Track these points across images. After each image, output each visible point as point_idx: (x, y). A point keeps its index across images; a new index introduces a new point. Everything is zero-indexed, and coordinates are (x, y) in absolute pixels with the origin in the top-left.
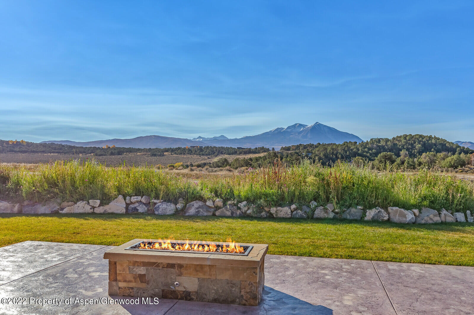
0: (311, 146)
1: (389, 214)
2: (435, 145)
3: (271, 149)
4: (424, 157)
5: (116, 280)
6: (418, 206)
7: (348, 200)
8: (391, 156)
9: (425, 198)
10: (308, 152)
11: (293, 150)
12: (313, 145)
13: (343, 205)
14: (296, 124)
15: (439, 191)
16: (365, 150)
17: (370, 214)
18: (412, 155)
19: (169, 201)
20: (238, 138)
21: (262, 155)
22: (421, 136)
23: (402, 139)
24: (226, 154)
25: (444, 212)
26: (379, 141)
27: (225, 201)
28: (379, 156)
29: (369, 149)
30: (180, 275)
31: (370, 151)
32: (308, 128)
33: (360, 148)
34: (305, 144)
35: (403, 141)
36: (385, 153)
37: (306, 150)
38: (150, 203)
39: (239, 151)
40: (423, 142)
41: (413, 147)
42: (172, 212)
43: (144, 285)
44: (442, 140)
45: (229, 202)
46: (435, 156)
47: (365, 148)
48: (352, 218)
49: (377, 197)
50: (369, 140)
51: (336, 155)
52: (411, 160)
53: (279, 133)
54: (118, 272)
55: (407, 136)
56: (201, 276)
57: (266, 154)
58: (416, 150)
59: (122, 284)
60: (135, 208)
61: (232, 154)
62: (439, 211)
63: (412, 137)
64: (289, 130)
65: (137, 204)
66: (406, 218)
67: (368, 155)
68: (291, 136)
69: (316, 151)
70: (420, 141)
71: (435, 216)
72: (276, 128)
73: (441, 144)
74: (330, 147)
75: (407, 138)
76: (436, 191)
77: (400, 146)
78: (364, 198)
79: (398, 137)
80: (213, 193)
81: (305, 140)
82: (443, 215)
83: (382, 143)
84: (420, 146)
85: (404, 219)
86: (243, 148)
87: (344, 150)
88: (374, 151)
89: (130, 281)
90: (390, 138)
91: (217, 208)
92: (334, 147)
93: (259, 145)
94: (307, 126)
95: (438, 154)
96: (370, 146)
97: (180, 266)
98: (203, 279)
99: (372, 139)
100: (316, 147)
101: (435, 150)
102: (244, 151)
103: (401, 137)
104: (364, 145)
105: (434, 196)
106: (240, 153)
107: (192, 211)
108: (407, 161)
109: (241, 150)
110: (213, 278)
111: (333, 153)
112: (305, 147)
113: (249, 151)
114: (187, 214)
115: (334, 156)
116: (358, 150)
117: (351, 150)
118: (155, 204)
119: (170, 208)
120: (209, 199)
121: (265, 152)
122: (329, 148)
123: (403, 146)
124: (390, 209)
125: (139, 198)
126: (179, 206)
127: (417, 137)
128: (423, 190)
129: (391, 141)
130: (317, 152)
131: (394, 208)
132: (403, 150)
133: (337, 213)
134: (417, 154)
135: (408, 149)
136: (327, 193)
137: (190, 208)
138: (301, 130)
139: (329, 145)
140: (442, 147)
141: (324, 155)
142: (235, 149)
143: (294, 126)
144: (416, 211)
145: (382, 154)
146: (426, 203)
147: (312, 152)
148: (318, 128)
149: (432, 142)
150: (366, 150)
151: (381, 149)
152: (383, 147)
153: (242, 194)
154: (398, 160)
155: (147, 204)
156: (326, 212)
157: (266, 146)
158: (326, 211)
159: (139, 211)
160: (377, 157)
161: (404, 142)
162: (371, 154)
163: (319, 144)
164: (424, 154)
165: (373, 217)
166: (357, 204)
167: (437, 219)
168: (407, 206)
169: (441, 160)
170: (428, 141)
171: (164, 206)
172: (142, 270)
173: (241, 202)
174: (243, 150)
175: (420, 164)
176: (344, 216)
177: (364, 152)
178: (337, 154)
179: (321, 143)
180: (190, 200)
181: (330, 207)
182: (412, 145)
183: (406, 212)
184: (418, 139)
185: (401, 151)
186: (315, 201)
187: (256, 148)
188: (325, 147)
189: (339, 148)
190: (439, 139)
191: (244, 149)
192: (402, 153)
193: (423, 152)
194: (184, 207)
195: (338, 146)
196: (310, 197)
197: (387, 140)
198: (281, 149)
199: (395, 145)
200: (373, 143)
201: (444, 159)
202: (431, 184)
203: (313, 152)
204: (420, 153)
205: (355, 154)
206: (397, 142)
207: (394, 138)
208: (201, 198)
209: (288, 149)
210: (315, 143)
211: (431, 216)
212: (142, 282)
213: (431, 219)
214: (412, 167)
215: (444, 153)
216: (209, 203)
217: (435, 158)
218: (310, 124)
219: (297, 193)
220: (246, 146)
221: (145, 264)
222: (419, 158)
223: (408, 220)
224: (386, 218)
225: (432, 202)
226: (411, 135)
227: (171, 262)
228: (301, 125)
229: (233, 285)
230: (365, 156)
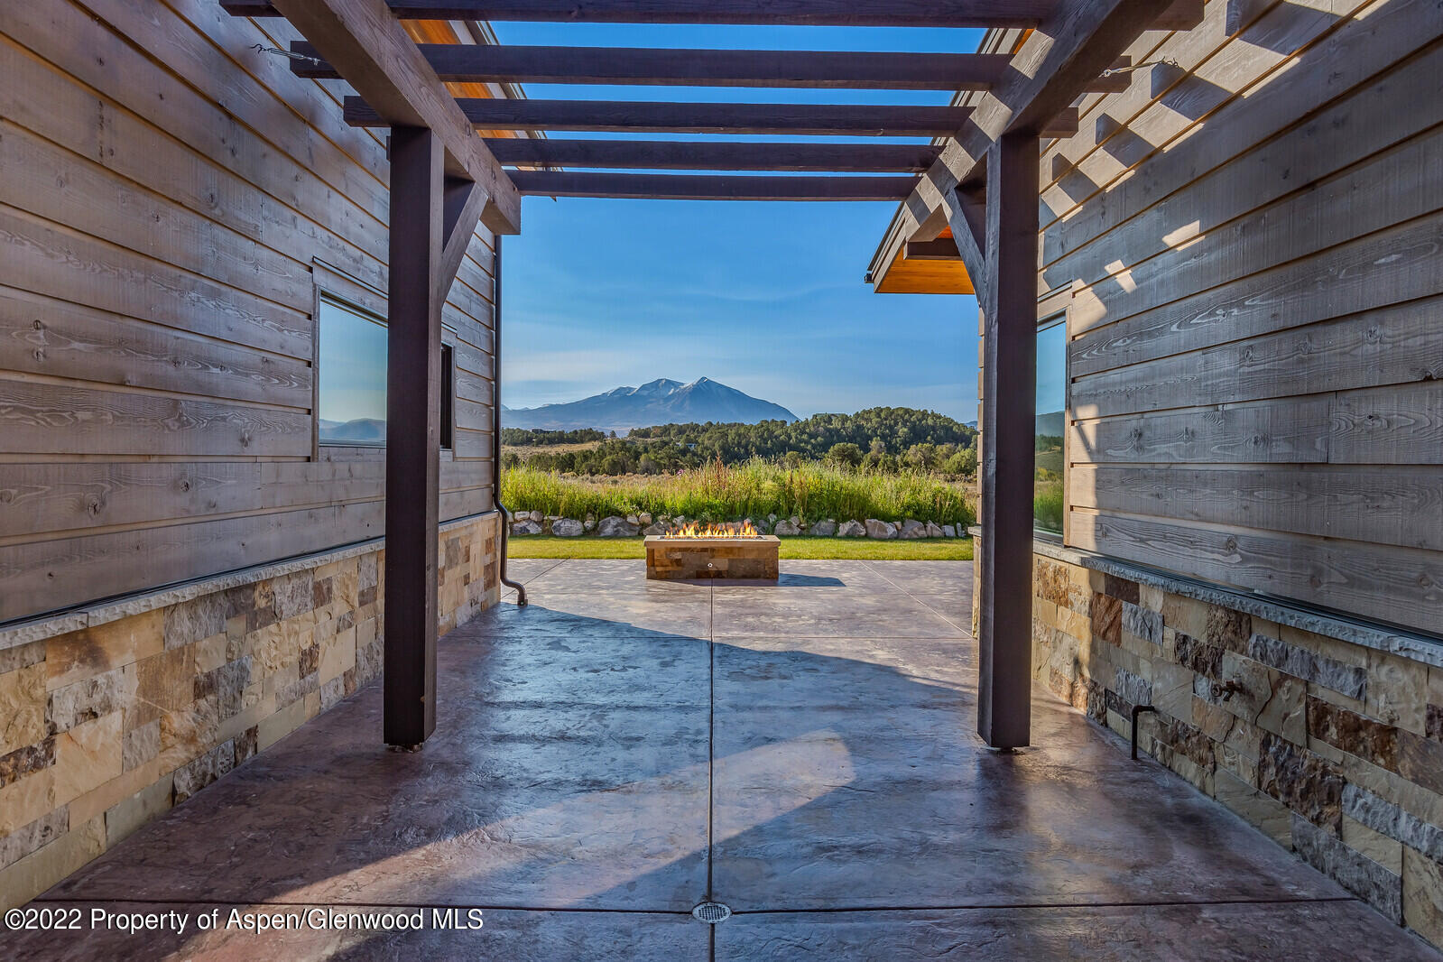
0: (694, 428)
1: (866, 527)
2: (933, 428)
3: (608, 434)
4: (914, 453)
5: (653, 565)
6: (901, 518)
7: (817, 512)
8: (854, 449)
9: (909, 507)
10: (689, 441)
11: (656, 436)
12: (697, 426)
13: (810, 518)
14: (660, 380)
15: (925, 497)
16: (803, 437)
17: (845, 528)
18: (892, 449)
19: (573, 517)
20: (531, 407)
21: (588, 446)
22: (907, 411)
23: (873, 416)
24: (508, 445)
25: (930, 524)
26: (829, 419)
27: (654, 517)
28: (831, 450)
29: (811, 436)
30: (713, 557)
31: (813, 441)
32: (685, 389)
33: (793, 434)
34: (682, 424)
35: (875, 420)
36: (842, 444)
37: (684, 436)
38: (543, 520)
39: (536, 437)
40: (911, 422)
41: (894, 433)
42: (580, 532)
43: (680, 568)
44: (946, 419)
45: (661, 517)
46: (932, 450)
47: (803, 432)
48: (822, 534)
49: (851, 508)
50: (810, 418)
51: (746, 447)
52: (890, 458)
53: (622, 399)
54: (656, 558)
55: (882, 410)
56: (731, 557)
57: (597, 444)
58: (898, 439)
59: (659, 569)
60: (525, 528)
61: (522, 444)
62: (925, 523)
63: (890, 412)
64: (645, 393)
65: (525, 523)
66: (886, 532)
67: (809, 447)
68: (649, 406)
69: (704, 439)
70: (907, 421)
71: (919, 529)
72: (617, 387)
73: (943, 427)
74: (733, 431)
75: (883, 415)
76: (921, 498)
77: (869, 429)
78: (836, 508)
79: (864, 411)
80: (634, 506)
81: (679, 414)
82: (929, 528)
83: (836, 424)
84: (906, 430)
85: (884, 534)
86: (545, 432)
87: (761, 437)
88: (819, 439)
89: (666, 566)
90: (851, 414)
91: (644, 525)
92: (742, 430)
93: (580, 424)
94: (683, 384)
95: (939, 448)
96: (812, 429)
97: (713, 550)
98: (733, 560)
99: (815, 416)
100: (705, 430)
101: (932, 438)
102: (548, 439)
103: (870, 412)
104: (801, 428)
105: (918, 505)
106: (540, 443)
107: (609, 530)
108: (882, 461)
109: (542, 436)
110: (742, 558)
111: (739, 443)
112: (681, 431)
113: (560, 439)
114: (602, 535)
115: (742, 451)
116: (790, 438)
117: (776, 437)
118: (553, 521)
119: (576, 526)
120: (631, 513)
121: (595, 439)
122: (732, 434)
123: (875, 431)
124: (867, 521)
125: (527, 514)
126: (589, 524)
127: (901, 412)
128: (906, 497)
129: (851, 420)
130: (706, 442)
131: (873, 521)
132: (874, 439)
133: (803, 529)
134: (901, 447)
135: (883, 437)
136: (790, 503)
137: (605, 525)
138: (671, 392)
139: (730, 426)
140: (946, 434)
141: (722, 448)
142: (528, 432)
143: (656, 384)
144: (898, 524)
145: (836, 446)
146: (909, 513)
147: (697, 442)
148: (705, 391)
149: (927, 423)
150: (805, 437)
151: (832, 437)
152: (838, 431)
153: (679, 506)
154: (867, 458)
155: (540, 523)
156: (790, 528)
157: (597, 428)
158: (789, 525)
159: (531, 532)
160: (827, 452)
161: (877, 422)
162: (814, 447)
163: (711, 424)
164: (913, 447)
165: (848, 533)
166: (828, 517)
167: (922, 533)
168: (887, 518)
169: (943, 458)
170: (920, 421)
171: (567, 524)
172: (678, 556)
173: (676, 516)
174: (547, 435)
175: (907, 465)
176: (812, 532)
177: (801, 441)
178: (747, 445)
179: (714, 423)
180: (603, 515)
181: (794, 520)
182: (891, 428)
183: (886, 525)
184: (902, 418)
185: (872, 440)
186: (775, 513)
187: (576, 432)
188: (723, 431)
189: (752, 434)
190: (940, 417)
191: (548, 432)
192: (874, 443)
193: (911, 443)
194: (596, 526)
195: (749, 429)
196: (769, 508)
197: (845, 418)
198: (630, 435)
199: (860, 427)
200: (818, 424)
201: (948, 457)
202: (915, 491)
203: (700, 441)
204: (907, 444)
205: (783, 447)
206: (863, 422)
207: (857, 415)
208: (619, 514)
209: (646, 434)
210: (702, 423)
211: (916, 529)
212: (678, 565)
213: (916, 533)
214: (894, 469)
215: (948, 445)
216: (631, 519)
217: (933, 455)
218: (689, 382)
219: (751, 503)
220: (552, 426)
221: (680, 550)
222: (905, 455)
223: (889, 534)
224: (863, 534)
225: (916, 512)
226: (888, 408)
227: (705, 546)
228: (669, 383)
229: (759, 562)
230: (804, 450)
